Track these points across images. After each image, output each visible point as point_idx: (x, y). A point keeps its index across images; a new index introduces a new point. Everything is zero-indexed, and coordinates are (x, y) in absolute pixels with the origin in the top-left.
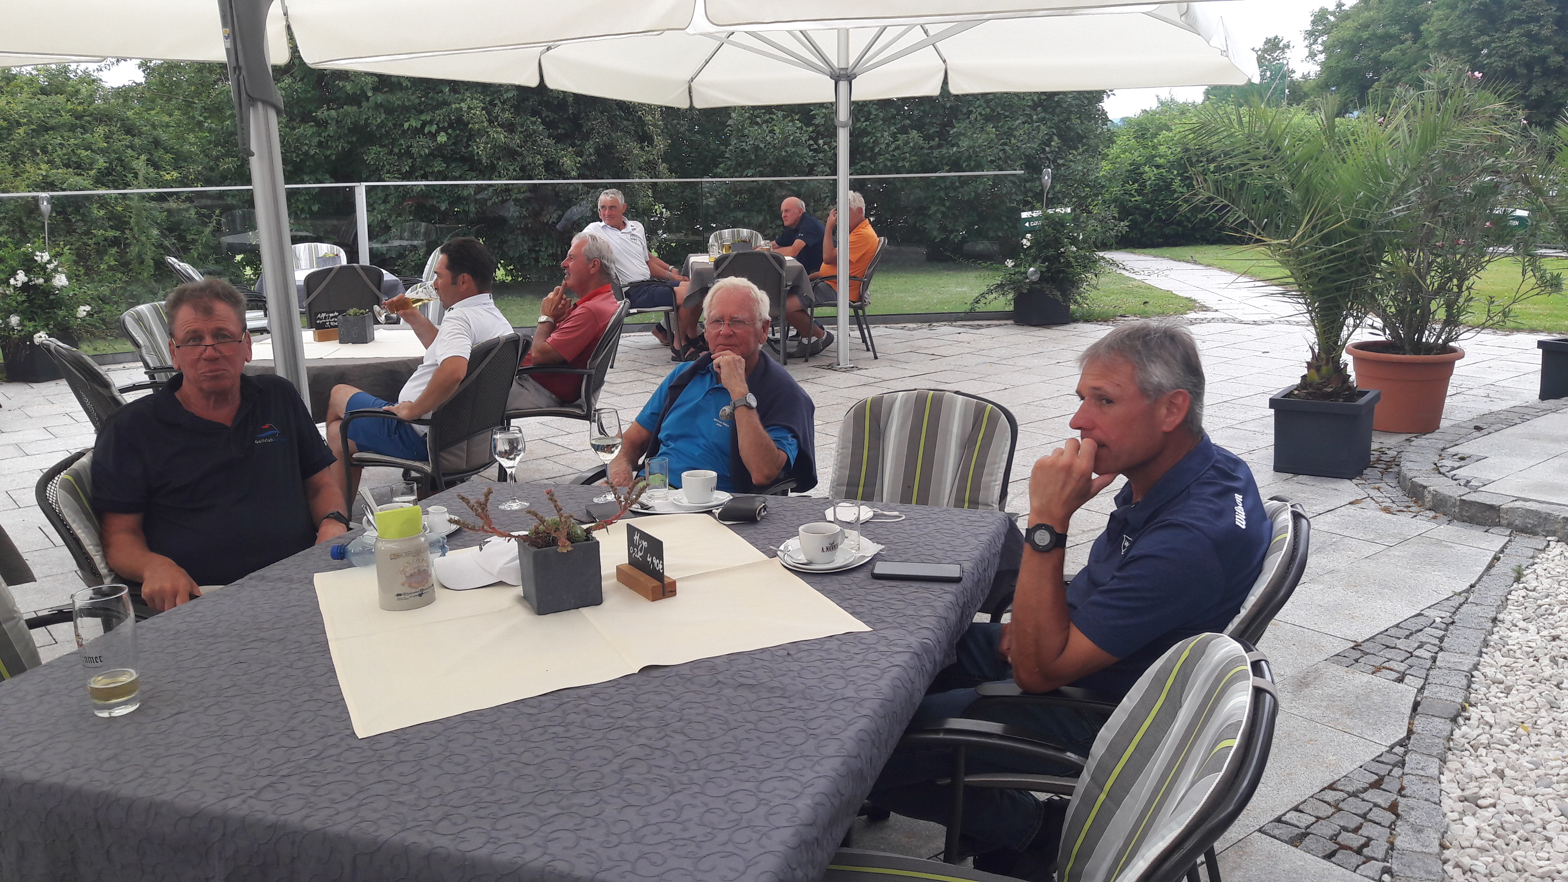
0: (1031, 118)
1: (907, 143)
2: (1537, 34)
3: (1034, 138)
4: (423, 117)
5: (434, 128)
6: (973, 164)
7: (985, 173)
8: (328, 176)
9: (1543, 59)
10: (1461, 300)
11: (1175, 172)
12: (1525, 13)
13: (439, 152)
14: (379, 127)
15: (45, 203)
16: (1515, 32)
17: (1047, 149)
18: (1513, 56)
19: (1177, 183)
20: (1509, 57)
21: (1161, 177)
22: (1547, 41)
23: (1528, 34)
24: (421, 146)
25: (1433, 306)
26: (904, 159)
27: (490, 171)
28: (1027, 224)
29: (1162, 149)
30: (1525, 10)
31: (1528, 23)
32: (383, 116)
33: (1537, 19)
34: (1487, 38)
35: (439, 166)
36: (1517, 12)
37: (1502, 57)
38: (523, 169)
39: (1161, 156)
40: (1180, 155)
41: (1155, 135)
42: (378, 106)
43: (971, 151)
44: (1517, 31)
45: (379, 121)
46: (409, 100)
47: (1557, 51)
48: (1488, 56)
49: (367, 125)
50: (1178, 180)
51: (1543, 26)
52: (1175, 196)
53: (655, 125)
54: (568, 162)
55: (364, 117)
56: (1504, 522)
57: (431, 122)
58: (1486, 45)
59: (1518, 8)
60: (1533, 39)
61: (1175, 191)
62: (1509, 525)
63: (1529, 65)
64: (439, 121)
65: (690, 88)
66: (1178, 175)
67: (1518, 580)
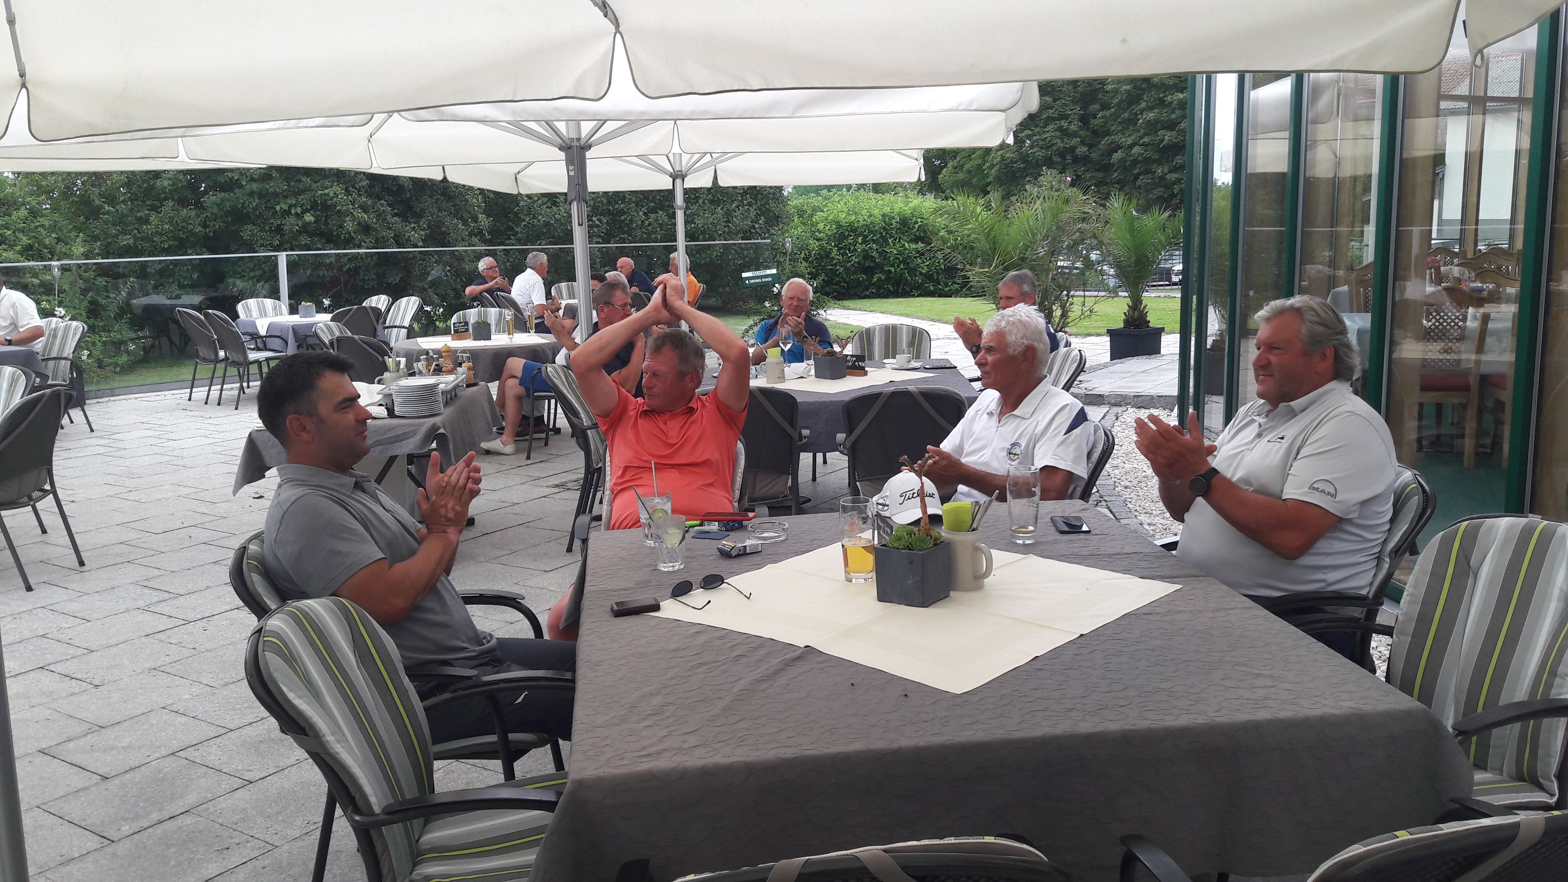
0: (743, 203)
1: (656, 220)
2: (1067, 129)
3: (747, 217)
4: (289, 201)
5: (299, 210)
6: (707, 236)
7: (717, 242)
8: (205, 250)
9: (1073, 149)
10: (1068, 304)
11: (833, 244)
12: (1057, 112)
13: (305, 229)
14: (255, 209)
15: (56, 270)
16: (1050, 127)
17: (757, 226)
18: (1050, 147)
19: (834, 253)
20: (1048, 148)
21: (822, 248)
22: (1074, 134)
23: (1060, 129)
24: (290, 224)
25: (1054, 308)
26: (655, 233)
27: (348, 242)
28: (747, 282)
29: (821, 226)
30: (1056, 110)
31: (1059, 120)
32: (257, 201)
33: (1066, 117)
34: (1030, 132)
35: (304, 240)
36: (1051, 111)
37: (1041, 148)
38: (377, 240)
39: (820, 232)
40: (835, 231)
41: (812, 215)
42: (252, 194)
43: (706, 227)
44: (1053, 126)
45: (254, 204)
46: (279, 188)
47: (1083, 143)
48: (1032, 147)
49: (243, 207)
50: (835, 250)
51: (1070, 122)
52: (834, 262)
53: (478, 206)
54: (415, 236)
55: (241, 201)
56: (1106, 402)
57: (295, 206)
58: (1029, 137)
59: (1051, 108)
60: (1064, 133)
61: (833, 258)
62: (1108, 404)
63: (1062, 154)
64: (303, 204)
65: (516, 178)
66: (836, 246)
67: (1117, 419)
